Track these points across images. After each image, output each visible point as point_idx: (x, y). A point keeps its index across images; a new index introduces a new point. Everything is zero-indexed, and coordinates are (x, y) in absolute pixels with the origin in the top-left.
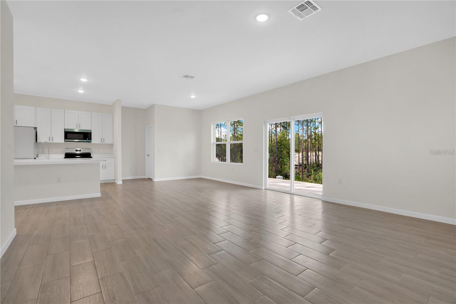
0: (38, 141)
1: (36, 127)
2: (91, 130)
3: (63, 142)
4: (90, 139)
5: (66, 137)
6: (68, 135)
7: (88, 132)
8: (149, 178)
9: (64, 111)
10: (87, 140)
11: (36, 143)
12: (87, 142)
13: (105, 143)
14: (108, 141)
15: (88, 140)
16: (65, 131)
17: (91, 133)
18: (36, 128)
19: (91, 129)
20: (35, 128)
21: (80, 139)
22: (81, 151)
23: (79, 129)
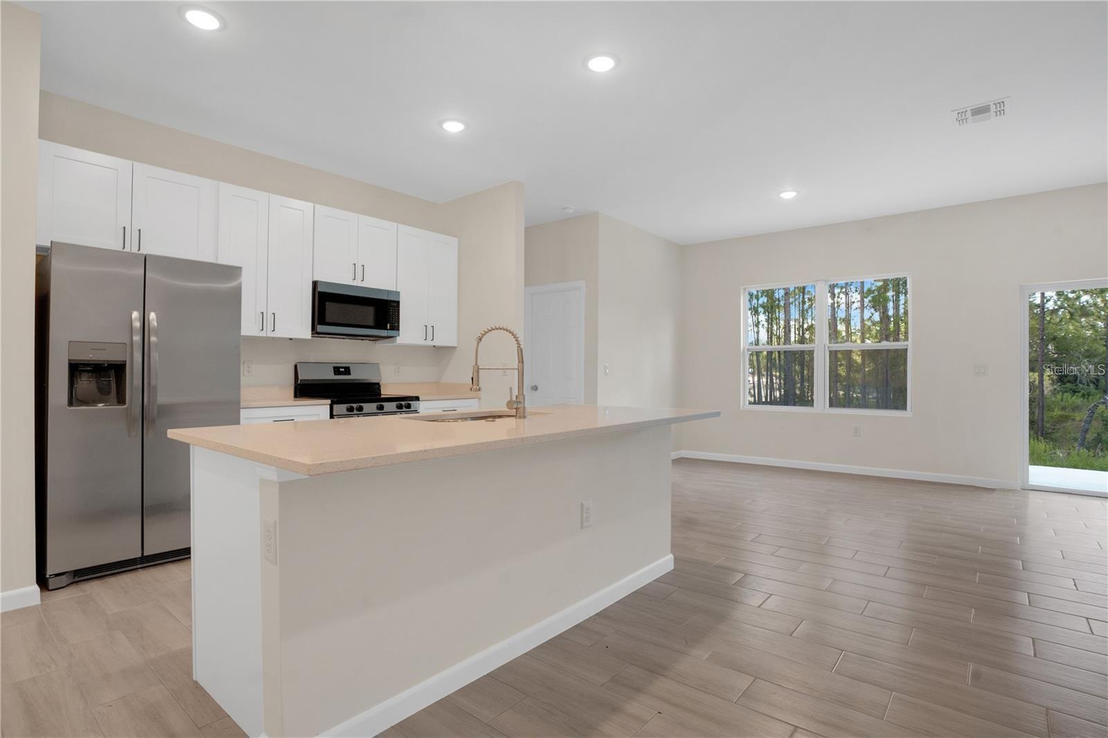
2: (397, 293)
4: (396, 326)
5: (316, 318)
6: (328, 306)
7: (390, 299)
9: (314, 206)
13: (435, 342)
16: (315, 289)
17: (399, 302)
19: (398, 290)
21: (365, 324)
22: (349, 374)
23: (359, 285)
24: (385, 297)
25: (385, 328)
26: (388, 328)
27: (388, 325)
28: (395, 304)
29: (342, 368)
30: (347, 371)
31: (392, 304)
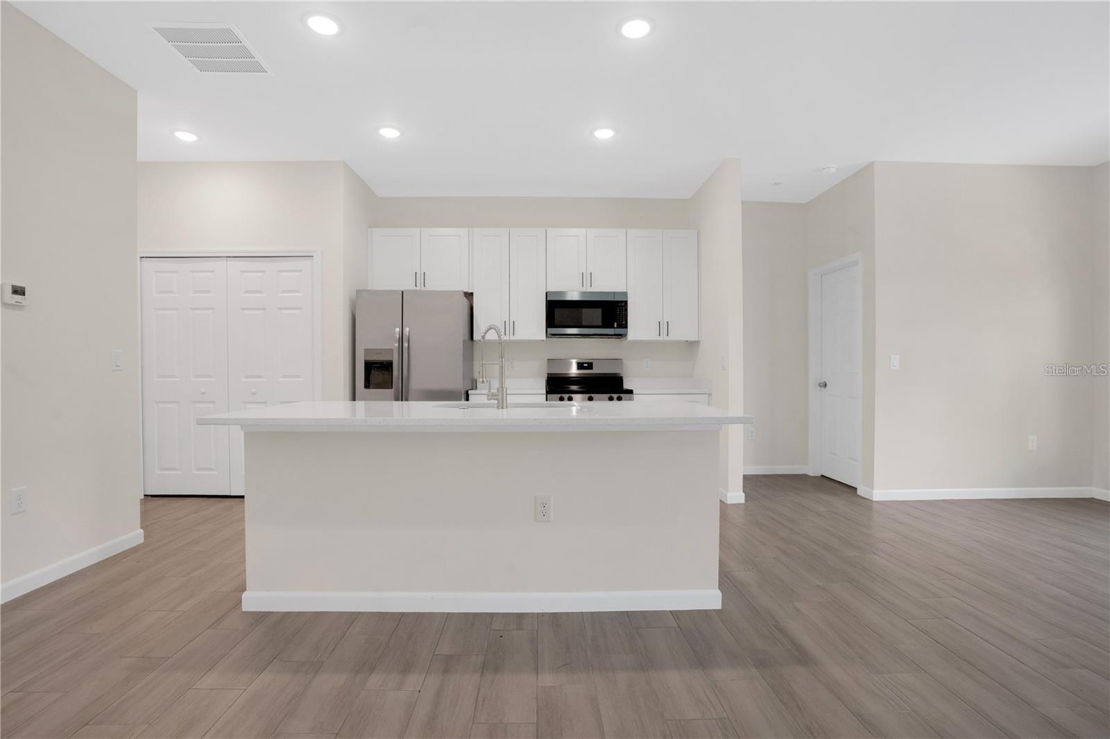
0: (475, 338)
1: (471, 291)
2: (625, 294)
3: (543, 337)
4: (624, 325)
5: (551, 322)
6: (558, 312)
7: (616, 299)
8: (823, 476)
9: (546, 230)
10: (613, 327)
11: (470, 342)
12: (615, 335)
13: (672, 337)
14: (680, 333)
15: (617, 327)
16: (548, 299)
17: (626, 302)
18: (472, 294)
19: (625, 291)
20: (469, 296)
21: (594, 324)
22: (592, 368)
23: (588, 291)
24: (611, 299)
25: (612, 327)
26: (615, 326)
27: (616, 324)
28: (623, 304)
29: (585, 363)
30: (590, 366)
31: (620, 304)
